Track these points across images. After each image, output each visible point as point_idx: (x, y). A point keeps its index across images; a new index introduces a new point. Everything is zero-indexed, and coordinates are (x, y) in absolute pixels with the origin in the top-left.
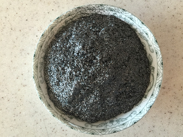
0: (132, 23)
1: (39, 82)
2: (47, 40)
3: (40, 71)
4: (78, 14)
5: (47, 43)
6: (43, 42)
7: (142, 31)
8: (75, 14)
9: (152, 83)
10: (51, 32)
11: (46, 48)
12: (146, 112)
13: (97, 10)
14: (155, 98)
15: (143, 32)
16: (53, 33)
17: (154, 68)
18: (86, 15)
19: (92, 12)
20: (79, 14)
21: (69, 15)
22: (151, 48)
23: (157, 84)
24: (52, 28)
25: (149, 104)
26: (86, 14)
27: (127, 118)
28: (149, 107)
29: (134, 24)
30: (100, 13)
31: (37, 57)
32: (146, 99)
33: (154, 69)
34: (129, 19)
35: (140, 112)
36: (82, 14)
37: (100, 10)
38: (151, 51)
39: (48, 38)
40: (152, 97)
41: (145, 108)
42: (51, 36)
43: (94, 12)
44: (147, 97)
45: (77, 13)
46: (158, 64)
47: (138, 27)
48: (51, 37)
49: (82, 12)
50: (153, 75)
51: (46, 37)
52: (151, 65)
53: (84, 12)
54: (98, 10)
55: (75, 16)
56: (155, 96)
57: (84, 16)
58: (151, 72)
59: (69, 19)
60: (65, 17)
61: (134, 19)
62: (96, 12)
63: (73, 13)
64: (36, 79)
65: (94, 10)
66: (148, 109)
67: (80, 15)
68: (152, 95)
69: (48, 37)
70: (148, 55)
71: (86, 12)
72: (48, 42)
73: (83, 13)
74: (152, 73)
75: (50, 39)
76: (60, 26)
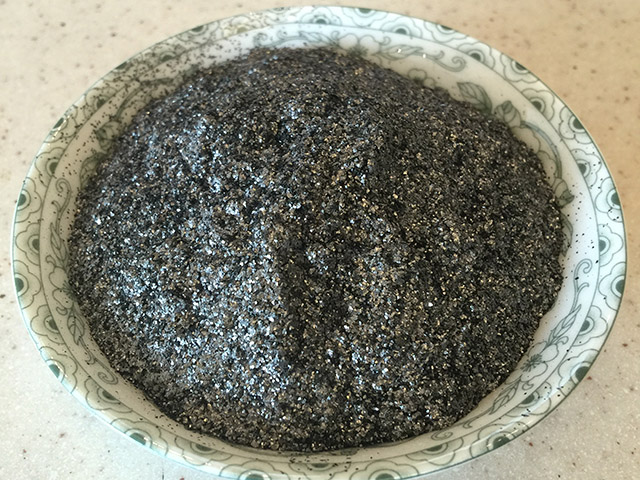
0: (335, 34)
1: (96, 378)
2: (49, 215)
3: (79, 341)
4: (130, 90)
5: (55, 229)
6: (36, 226)
7: (379, 37)
8: (121, 93)
9: (545, 147)
10: (54, 181)
11: (59, 249)
12: (618, 228)
13: (192, 53)
14: (598, 166)
15: (387, 34)
16: (63, 185)
17: (507, 106)
18: (161, 88)
19: (178, 68)
20: (136, 92)
21: (101, 103)
22: (447, 60)
23: (564, 129)
24: (53, 167)
25: (602, 197)
26: (162, 81)
27: (576, 300)
28: (611, 203)
29: (342, 31)
30: (207, 63)
31: (35, 286)
32: (575, 202)
33: (512, 107)
34: (315, 28)
35: (602, 245)
36: (147, 89)
37: (202, 46)
38: (456, 70)
39: (53, 208)
40: (585, 174)
41: (603, 219)
42: (61, 201)
43: (187, 67)
44: (575, 192)
45: (127, 86)
46: (509, 81)
47: (360, 33)
48: (65, 205)
49: (142, 79)
50: (524, 125)
51: (42, 205)
52: (494, 107)
53: (150, 78)
54: (198, 52)
55: (122, 100)
56: (595, 160)
57: (156, 94)
58: (511, 125)
59: (107, 119)
60: (88, 113)
61: (329, 15)
62: (194, 61)
63: (112, 91)
64: (71, 370)
65: (183, 58)
66: (615, 214)
67: (141, 93)
68: (582, 168)
69: (47, 204)
70: (456, 94)
71: (159, 76)
72: (58, 225)
73: (148, 83)
74: (515, 123)
75: (61, 210)
76: (83, 156)
